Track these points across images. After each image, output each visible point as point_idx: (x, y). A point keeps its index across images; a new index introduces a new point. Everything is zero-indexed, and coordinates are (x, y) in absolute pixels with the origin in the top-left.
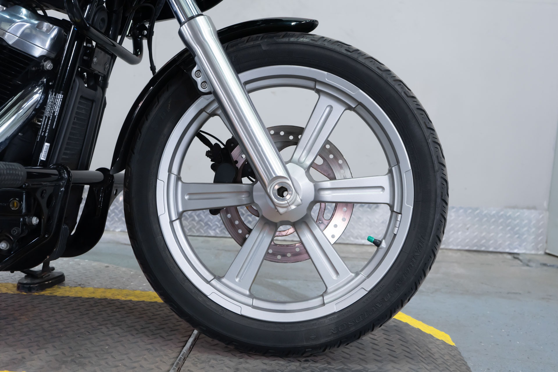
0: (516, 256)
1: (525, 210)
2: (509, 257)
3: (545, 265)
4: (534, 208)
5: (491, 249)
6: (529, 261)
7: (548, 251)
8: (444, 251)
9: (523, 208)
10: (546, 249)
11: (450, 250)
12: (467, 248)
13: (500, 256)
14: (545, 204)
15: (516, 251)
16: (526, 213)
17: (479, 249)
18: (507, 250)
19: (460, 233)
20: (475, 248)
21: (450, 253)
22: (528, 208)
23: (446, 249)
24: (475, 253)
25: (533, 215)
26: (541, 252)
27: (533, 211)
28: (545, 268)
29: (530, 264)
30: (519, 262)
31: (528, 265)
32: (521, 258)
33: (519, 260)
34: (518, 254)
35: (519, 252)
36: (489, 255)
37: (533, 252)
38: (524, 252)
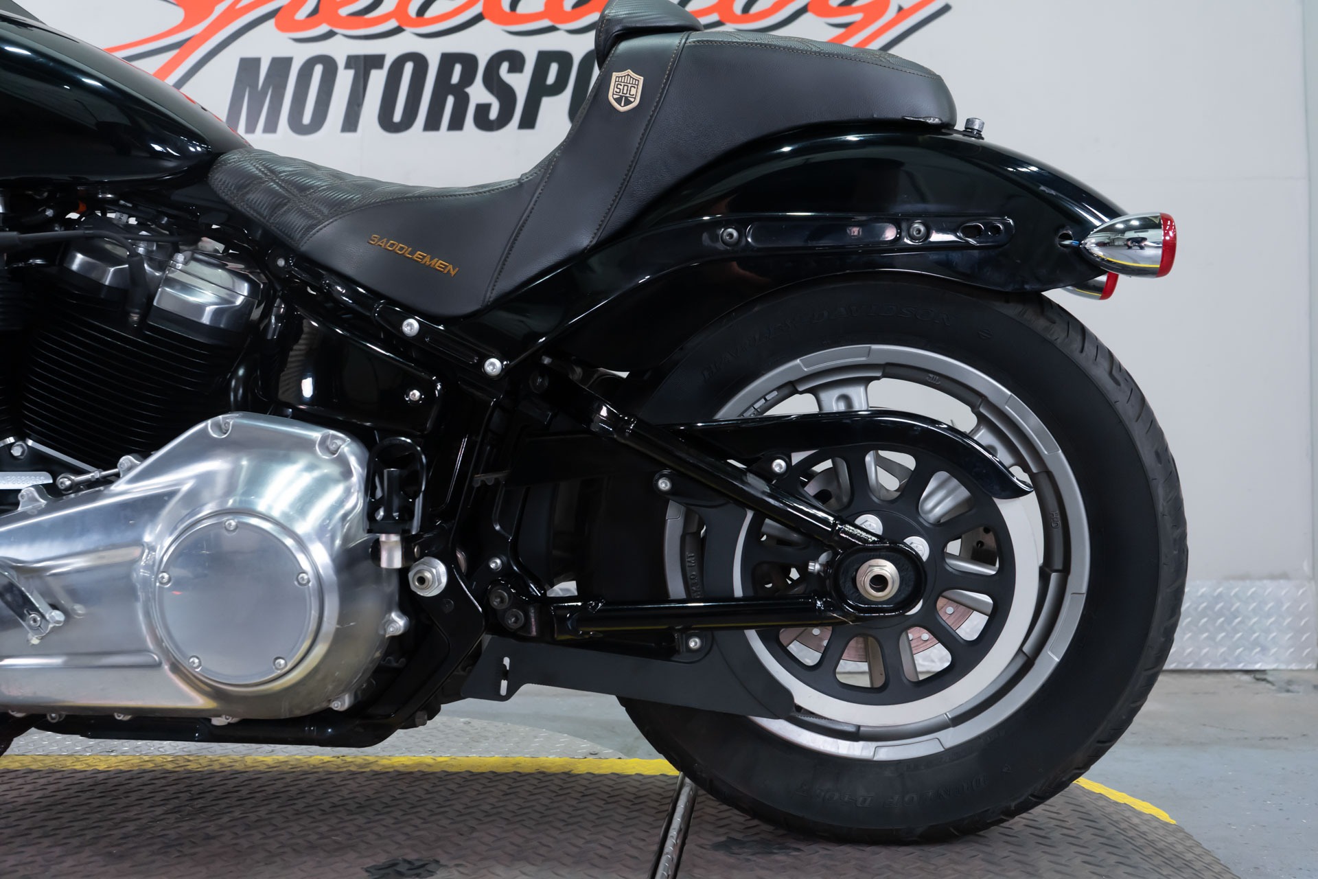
0: (1258, 676)
1: (1266, 582)
2: (1248, 678)
4: (1285, 576)
5: (1206, 666)
6: (1289, 682)
9: (1261, 578)
13: (1228, 677)
14: (1306, 567)
15: (1257, 667)
16: (1270, 586)
17: (1181, 667)
18: (1240, 667)
22: (1273, 577)
24: (1175, 676)
25: (1284, 589)
26: (1311, 665)
27: (1282, 581)
29: (1291, 688)
30: (1269, 685)
31: (1288, 691)
32: (1269, 678)
33: (1268, 682)
34: (1263, 672)
35: (1263, 668)
36: (1204, 676)
37: (1294, 666)
38: (1274, 666)
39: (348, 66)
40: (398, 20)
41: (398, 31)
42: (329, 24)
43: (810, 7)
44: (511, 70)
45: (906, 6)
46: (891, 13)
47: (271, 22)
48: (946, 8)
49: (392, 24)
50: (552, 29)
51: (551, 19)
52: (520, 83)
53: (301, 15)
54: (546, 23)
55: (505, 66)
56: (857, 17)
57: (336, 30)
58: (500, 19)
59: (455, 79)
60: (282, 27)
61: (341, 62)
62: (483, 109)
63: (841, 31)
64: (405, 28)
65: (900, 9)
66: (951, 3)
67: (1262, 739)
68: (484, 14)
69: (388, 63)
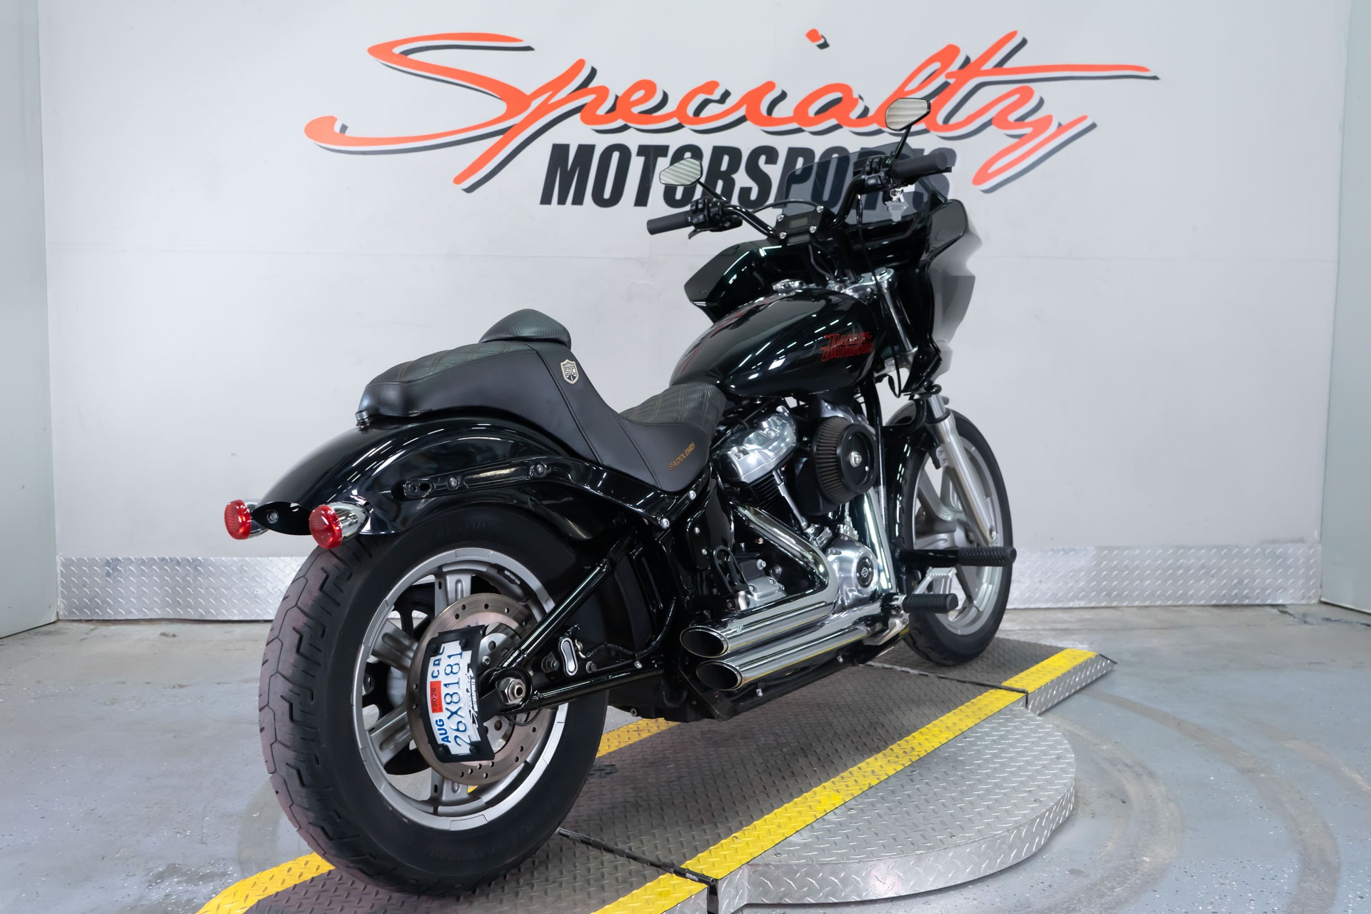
0: (1281, 609)
1: (1289, 544)
2: (1275, 611)
3: (1328, 620)
4: (1301, 541)
5: (1246, 602)
6: (1304, 615)
7: (1323, 599)
8: (1183, 608)
9: (1286, 542)
10: (1321, 597)
11: (1190, 606)
12: (1214, 602)
13: (1262, 610)
14: (1316, 534)
15: (1280, 602)
16: (1291, 549)
17: (1230, 603)
18: (1269, 602)
19: (1202, 582)
20: (1224, 602)
21: (1194, 612)
22: (1294, 541)
23: (1185, 606)
24: (1227, 609)
25: (1301, 550)
26: (1314, 601)
27: (1300, 545)
28: (1331, 625)
29: (1306, 620)
31: (1305, 622)
32: (1290, 611)
33: (1290, 614)
34: (1283, 606)
35: (1284, 603)
36: (1246, 610)
37: (1303, 602)
38: (1291, 602)
39: (639, 154)
40: (679, 118)
41: (678, 127)
42: (624, 119)
43: (993, 122)
44: (767, 162)
45: (1064, 123)
46: (1053, 128)
47: (577, 116)
48: (1093, 126)
49: (674, 121)
50: (799, 131)
51: (799, 123)
52: (774, 172)
53: (602, 110)
54: (794, 126)
55: (763, 159)
56: (1028, 130)
57: (629, 124)
58: (759, 121)
59: (724, 167)
60: (586, 120)
61: (634, 151)
62: (745, 192)
63: (1016, 140)
64: (684, 125)
65: (1060, 125)
66: (1096, 123)
67: (1310, 664)
68: (747, 117)
69: (671, 153)
